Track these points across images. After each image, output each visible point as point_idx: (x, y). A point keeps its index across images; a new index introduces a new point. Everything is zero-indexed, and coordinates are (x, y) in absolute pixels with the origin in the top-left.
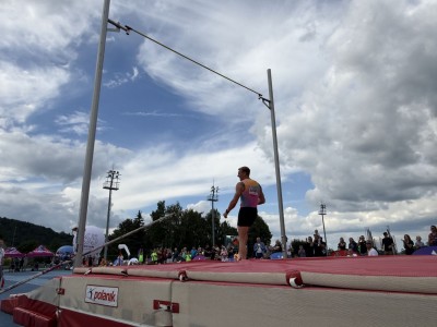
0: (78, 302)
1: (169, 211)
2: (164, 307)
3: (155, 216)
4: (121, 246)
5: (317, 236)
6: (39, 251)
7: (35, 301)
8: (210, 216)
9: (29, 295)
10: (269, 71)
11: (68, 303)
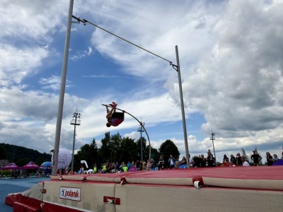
0: (55, 198)
1: (113, 139)
2: (110, 201)
3: (104, 141)
4: (82, 162)
5: (209, 153)
6: (30, 165)
7: (27, 198)
8: (139, 141)
9: (23, 194)
10: (177, 47)
11: (48, 198)
